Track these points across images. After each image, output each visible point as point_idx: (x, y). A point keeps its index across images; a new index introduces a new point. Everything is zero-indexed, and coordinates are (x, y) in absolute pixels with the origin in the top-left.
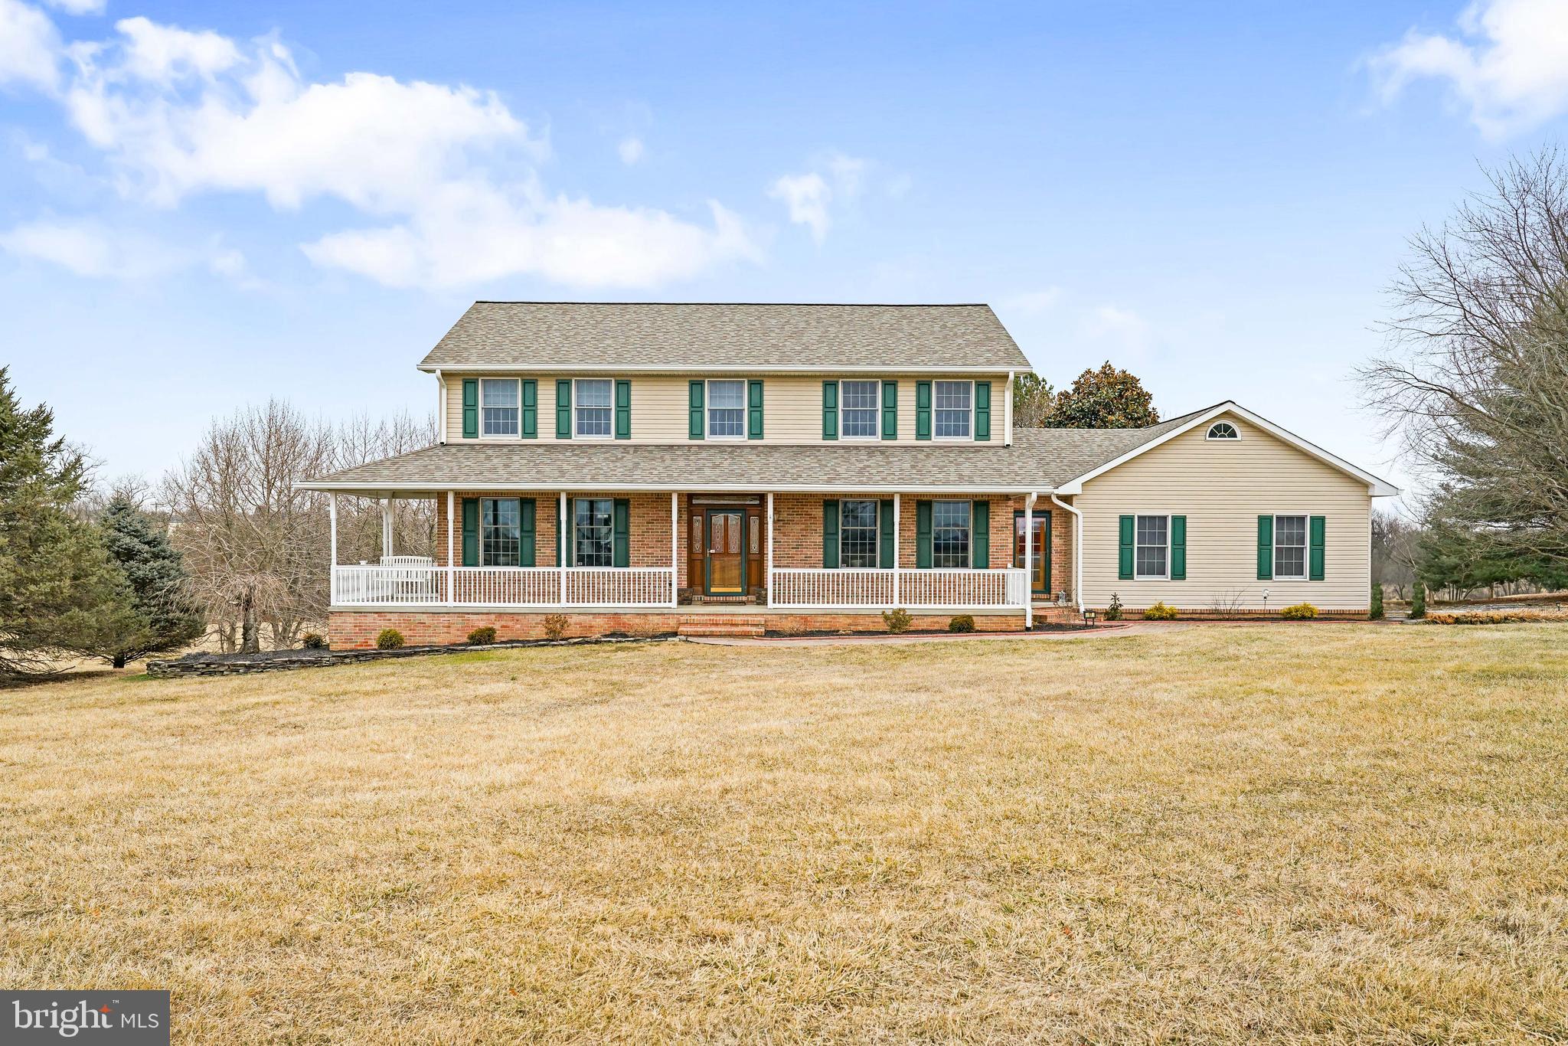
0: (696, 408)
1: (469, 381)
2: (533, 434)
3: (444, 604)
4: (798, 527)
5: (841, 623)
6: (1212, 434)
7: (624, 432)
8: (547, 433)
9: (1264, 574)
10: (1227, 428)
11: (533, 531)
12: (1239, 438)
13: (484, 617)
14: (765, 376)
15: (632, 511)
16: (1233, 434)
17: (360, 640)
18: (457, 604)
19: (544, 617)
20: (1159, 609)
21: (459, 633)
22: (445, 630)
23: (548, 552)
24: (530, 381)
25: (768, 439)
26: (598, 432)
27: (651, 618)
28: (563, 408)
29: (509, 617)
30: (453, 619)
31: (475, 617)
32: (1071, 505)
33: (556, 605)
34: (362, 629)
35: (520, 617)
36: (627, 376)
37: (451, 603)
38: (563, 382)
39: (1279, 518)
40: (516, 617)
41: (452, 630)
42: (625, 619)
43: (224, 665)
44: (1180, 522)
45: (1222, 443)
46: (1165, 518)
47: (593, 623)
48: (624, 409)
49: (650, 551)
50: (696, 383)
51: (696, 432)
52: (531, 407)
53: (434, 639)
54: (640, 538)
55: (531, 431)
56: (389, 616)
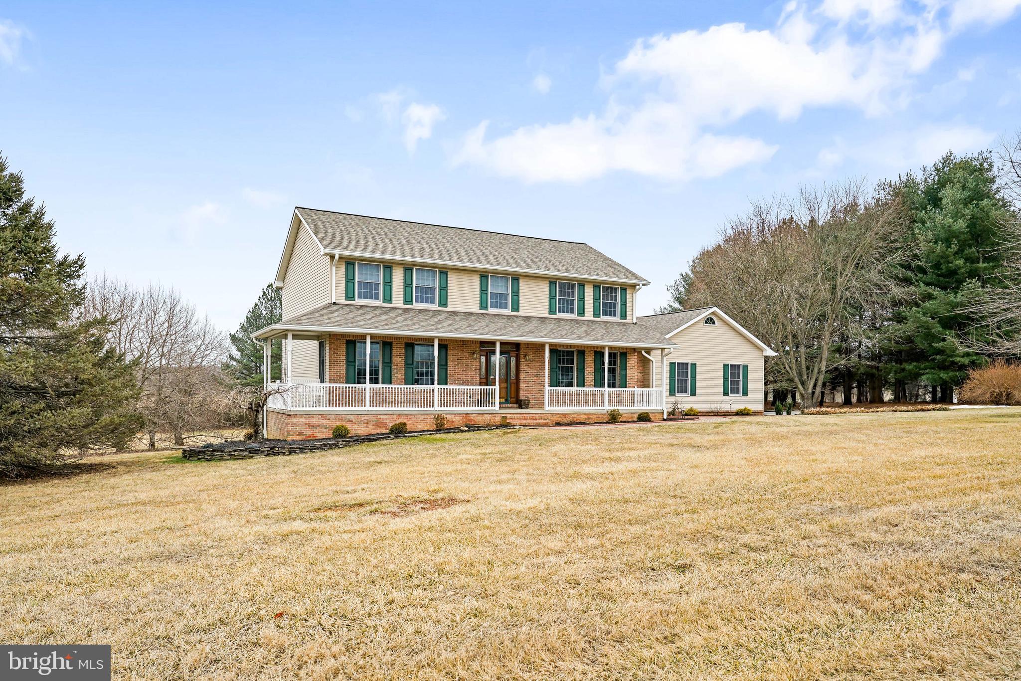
0: (483, 291)
1: (349, 263)
2: (390, 300)
3: (363, 408)
4: (538, 364)
5: (582, 418)
6: (706, 322)
7: (444, 303)
8: (398, 300)
9: (726, 393)
10: (712, 319)
11: (391, 362)
12: (716, 324)
13: (390, 416)
14: (520, 275)
15: (449, 352)
16: (714, 323)
17: (309, 433)
18: (372, 408)
19: (433, 416)
20: (691, 410)
21: (374, 427)
22: (365, 425)
23: (400, 376)
24: (388, 266)
25: (522, 312)
26: (427, 302)
27: (486, 416)
28: (408, 285)
29: (405, 417)
30: (371, 418)
31: (384, 416)
32: (650, 355)
33: (431, 409)
34: (310, 426)
35: (412, 417)
36: (446, 268)
37: (368, 408)
38: (408, 268)
39: (731, 365)
40: (409, 416)
41: (370, 426)
42: (472, 417)
43: (285, 448)
44: (694, 365)
45: (709, 327)
46: (687, 364)
47: (454, 420)
48: (444, 288)
49: (459, 376)
50: (484, 276)
51: (483, 306)
52: (388, 284)
53: (358, 432)
54: (453, 369)
55: (388, 299)
56: (328, 417)
